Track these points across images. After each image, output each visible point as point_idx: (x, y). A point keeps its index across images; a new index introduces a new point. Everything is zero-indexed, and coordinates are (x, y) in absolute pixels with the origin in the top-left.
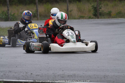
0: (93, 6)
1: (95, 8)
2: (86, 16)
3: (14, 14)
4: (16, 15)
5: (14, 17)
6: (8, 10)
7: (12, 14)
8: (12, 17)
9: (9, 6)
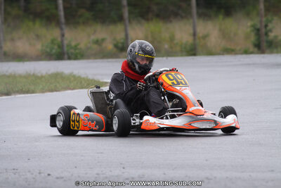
0: (252, 26)
1: (258, 30)
2: (238, 48)
3: (78, 44)
4: (82, 46)
5: (77, 51)
6: (63, 35)
7: (73, 44)
8: (72, 51)
9: (64, 26)
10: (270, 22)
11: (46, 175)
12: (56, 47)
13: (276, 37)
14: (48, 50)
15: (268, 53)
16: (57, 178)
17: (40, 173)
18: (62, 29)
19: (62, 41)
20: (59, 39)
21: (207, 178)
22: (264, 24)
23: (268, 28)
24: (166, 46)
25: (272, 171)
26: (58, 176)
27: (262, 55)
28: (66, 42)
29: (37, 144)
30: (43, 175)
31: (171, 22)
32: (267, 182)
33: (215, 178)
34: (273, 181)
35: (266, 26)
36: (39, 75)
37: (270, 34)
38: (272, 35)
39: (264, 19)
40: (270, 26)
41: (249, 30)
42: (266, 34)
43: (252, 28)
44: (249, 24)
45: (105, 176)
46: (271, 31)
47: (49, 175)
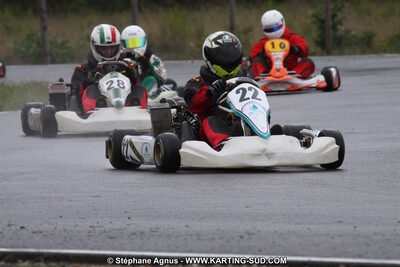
0: (314, 16)
1: (323, 22)
3: (67, 41)
4: (72, 44)
5: (64, 51)
6: (45, 29)
7: (59, 40)
8: (58, 51)
9: (45, 16)
10: (339, 10)
11: (19, 227)
12: (34, 45)
13: (348, 31)
14: (23, 49)
15: (335, 55)
16: (34, 232)
17: (9, 225)
18: (43, 20)
19: (43, 37)
20: (39, 35)
21: (248, 233)
22: (330, 13)
23: (336, 19)
24: (192, 44)
25: (341, 222)
26: (36, 229)
27: (328, 57)
28: (48, 39)
29: (6, 183)
30: (13, 228)
31: (199, 9)
32: (332, 238)
33: (259, 232)
34: (341, 236)
35: (334, 16)
36: (10, 85)
37: (339, 27)
38: (341, 29)
39: (332, 6)
40: (340, 15)
41: (309, 22)
42: (334, 27)
43: (314, 19)
44: (310, 12)
45: (102, 229)
46: (340, 23)
47: (22, 228)
